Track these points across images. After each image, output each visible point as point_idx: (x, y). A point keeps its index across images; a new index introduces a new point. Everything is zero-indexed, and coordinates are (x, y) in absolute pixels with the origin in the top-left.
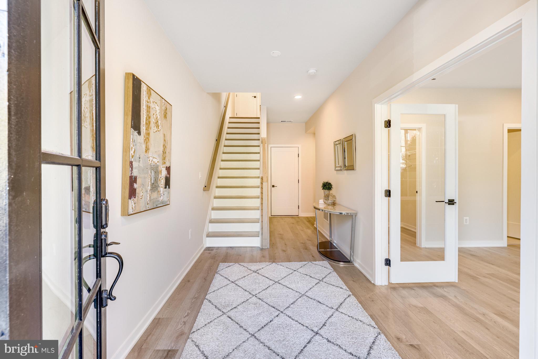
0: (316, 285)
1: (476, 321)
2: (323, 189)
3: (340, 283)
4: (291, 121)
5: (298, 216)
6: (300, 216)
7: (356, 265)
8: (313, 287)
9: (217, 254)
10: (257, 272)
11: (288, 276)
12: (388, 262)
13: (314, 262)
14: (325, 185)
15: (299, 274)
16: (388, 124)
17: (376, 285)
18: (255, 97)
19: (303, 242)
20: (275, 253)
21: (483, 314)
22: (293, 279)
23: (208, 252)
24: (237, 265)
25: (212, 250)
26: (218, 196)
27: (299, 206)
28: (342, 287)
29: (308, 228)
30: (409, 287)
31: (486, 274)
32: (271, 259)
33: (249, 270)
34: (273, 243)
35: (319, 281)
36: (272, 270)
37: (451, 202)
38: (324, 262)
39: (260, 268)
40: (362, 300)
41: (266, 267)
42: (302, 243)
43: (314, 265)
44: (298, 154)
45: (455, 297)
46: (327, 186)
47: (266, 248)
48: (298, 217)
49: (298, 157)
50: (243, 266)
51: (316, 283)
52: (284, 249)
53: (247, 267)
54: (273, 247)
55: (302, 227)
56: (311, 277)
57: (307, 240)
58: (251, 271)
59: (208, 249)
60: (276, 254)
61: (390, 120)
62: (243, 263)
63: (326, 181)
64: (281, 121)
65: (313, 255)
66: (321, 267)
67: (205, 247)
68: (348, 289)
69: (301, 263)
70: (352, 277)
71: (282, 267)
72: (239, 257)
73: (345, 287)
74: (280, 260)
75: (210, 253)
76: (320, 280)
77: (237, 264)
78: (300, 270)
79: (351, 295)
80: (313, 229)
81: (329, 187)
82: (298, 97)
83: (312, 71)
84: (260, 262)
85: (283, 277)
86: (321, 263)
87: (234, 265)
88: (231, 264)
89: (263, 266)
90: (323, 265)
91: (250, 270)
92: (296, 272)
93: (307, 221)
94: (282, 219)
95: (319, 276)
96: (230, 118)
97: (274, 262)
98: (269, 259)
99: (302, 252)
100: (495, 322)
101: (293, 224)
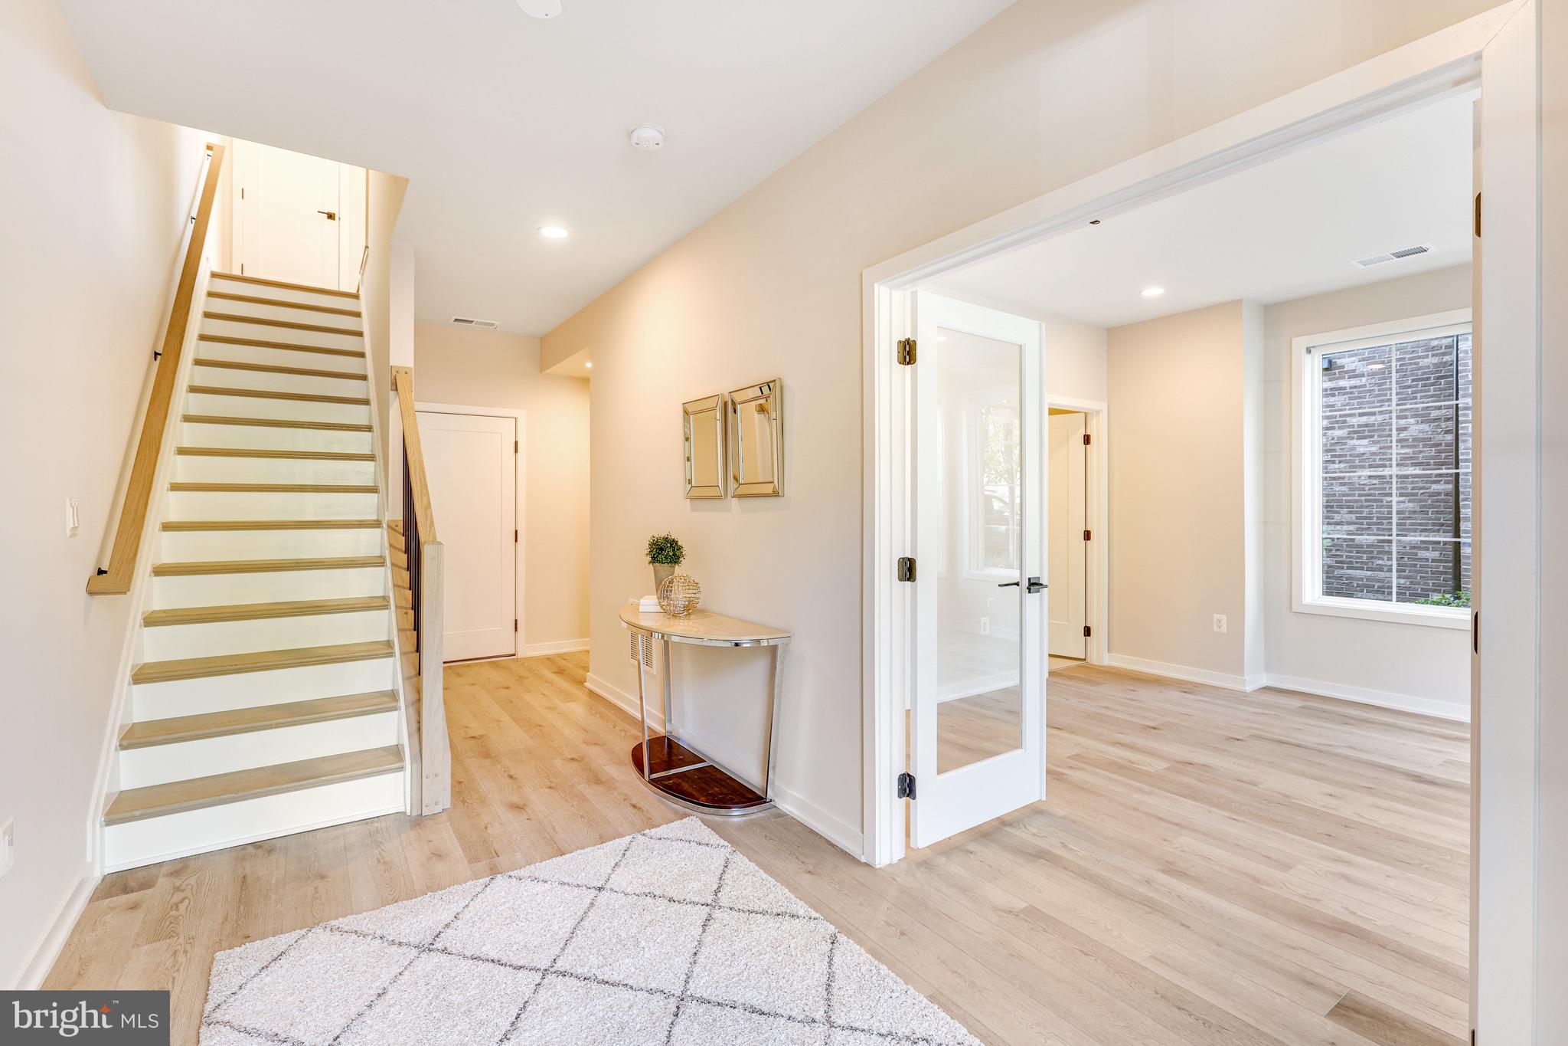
0: (704, 931)
1: (1150, 910)
2: (654, 560)
3: (780, 895)
4: (492, 325)
5: (514, 655)
6: (520, 655)
7: (786, 806)
8: (700, 943)
9: (182, 901)
10: (439, 945)
11: (585, 923)
12: (907, 786)
13: (653, 830)
14: (661, 549)
15: (623, 900)
16: (908, 353)
17: (878, 867)
18: (331, 216)
19: (573, 756)
20: (486, 828)
21: (1147, 881)
22: (608, 932)
23: (123, 899)
24: (320, 935)
25: (145, 885)
26: (165, 611)
27: (516, 621)
28: (793, 909)
29: (569, 697)
30: (957, 847)
31: (1068, 757)
32: (477, 860)
33: (394, 948)
34: (460, 783)
35: (707, 909)
36: (505, 914)
37: (1034, 585)
38: (685, 820)
39: (447, 917)
40: (872, 941)
41: (471, 908)
42: (572, 759)
43: (657, 845)
44: (516, 443)
45: (1064, 846)
46: (665, 552)
47: (438, 809)
48: (517, 660)
49: (516, 451)
50: (354, 936)
51: (700, 922)
52: (515, 799)
53: (379, 933)
54: (464, 802)
55: (543, 694)
56: (671, 900)
57: (585, 742)
58: (404, 949)
59: (120, 884)
60: (490, 830)
61: (914, 342)
62: (350, 918)
63: (663, 535)
64: (456, 320)
65: (634, 802)
66: (687, 845)
67: (97, 875)
68: (814, 914)
69: (609, 846)
70: (797, 858)
71: (540, 888)
72: (316, 888)
73: (801, 909)
74: (519, 856)
75: (134, 907)
76: (709, 902)
77: (318, 930)
78: (619, 880)
79: (838, 935)
80: (585, 698)
81: (674, 555)
82: (555, 232)
83: (648, 134)
84: (433, 886)
85: (567, 936)
86: (676, 828)
87: (304, 943)
88: (282, 941)
89: (455, 909)
90: (688, 837)
91: (400, 944)
92: (605, 895)
93: (555, 673)
94: (459, 675)
95: (696, 885)
96: (214, 275)
97: (494, 871)
98: (470, 862)
99: (589, 797)
100: (1179, 897)
101: (507, 688)
